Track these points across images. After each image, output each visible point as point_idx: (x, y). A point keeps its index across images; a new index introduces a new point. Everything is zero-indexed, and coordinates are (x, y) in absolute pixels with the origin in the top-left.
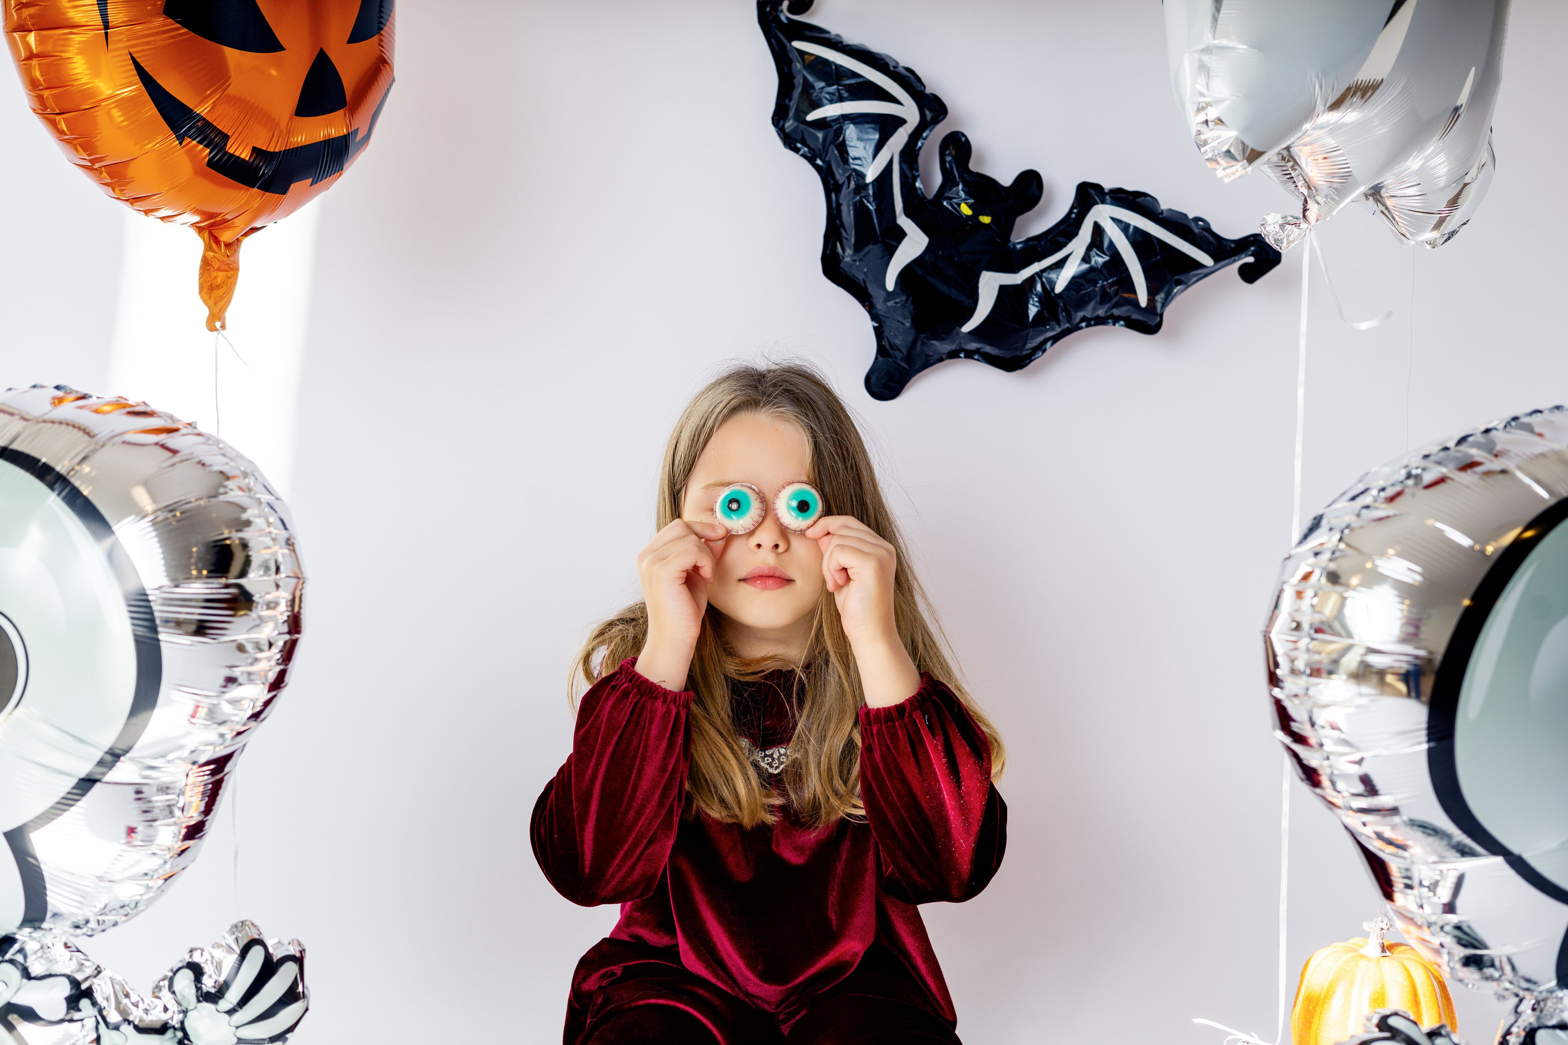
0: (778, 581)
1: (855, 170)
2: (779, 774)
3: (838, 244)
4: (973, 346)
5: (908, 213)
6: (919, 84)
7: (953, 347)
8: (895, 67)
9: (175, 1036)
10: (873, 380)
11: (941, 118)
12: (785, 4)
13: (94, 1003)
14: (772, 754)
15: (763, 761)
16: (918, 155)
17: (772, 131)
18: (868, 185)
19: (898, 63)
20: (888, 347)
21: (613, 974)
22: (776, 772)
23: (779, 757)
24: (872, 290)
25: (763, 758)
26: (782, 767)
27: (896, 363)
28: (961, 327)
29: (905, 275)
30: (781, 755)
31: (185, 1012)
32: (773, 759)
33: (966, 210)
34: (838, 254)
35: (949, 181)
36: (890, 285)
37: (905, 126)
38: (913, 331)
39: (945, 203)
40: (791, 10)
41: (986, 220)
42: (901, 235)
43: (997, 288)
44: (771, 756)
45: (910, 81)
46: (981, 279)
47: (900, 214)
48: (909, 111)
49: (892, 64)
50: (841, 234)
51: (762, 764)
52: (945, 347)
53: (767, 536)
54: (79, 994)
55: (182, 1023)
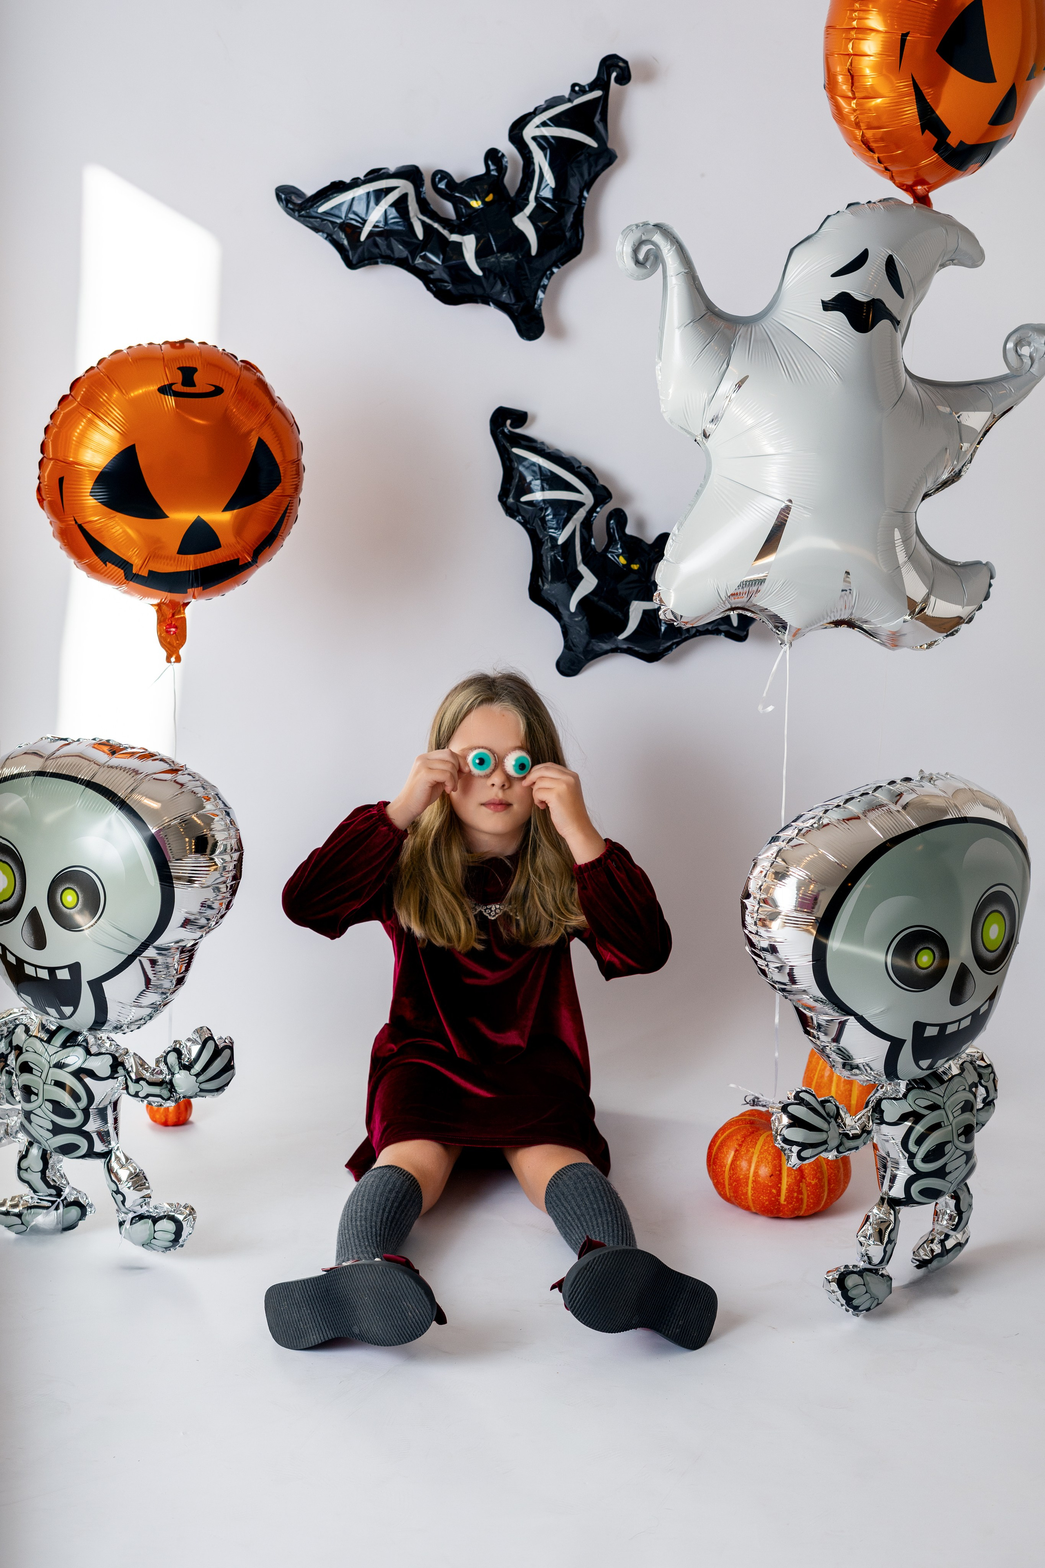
0: (504, 806)
1: (551, 536)
2: (494, 920)
3: (540, 579)
4: (625, 646)
5: (586, 563)
6: (594, 479)
7: (613, 646)
8: (579, 467)
9: (167, 1087)
10: (561, 664)
11: (607, 501)
12: (509, 422)
13: (125, 1069)
14: (491, 908)
15: (485, 912)
16: (592, 524)
17: (499, 504)
18: (558, 545)
19: (580, 463)
20: (572, 645)
21: (393, 1050)
22: (493, 918)
23: (495, 911)
24: (562, 609)
25: (485, 910)
26: (497, 916)
27: (576, 655)
28: (618, 636)
29: (582, 603)
30: (496, 909)
31: (173, 1074)
32: (492, 911)
33: (622, 561)
34: (539, 586)
35: (611, 541)
36: (573, 608)
37: (584, 507)
38: (587, 637)
39: (609, 555)
40: (511, 425)
41: (635, 567)
42: (580, 577)
43: (641, 612)
44: (490, 909)
45: (588, 476)
46: (631, 607)
47: (580, 563)
48: (586, 497)
49: (576, 465)
50: (542, 573)
51: (485, 913)
52: (606, 647)
53: (497, 779)
54: (117, 1064)
55: (171, 1080)
